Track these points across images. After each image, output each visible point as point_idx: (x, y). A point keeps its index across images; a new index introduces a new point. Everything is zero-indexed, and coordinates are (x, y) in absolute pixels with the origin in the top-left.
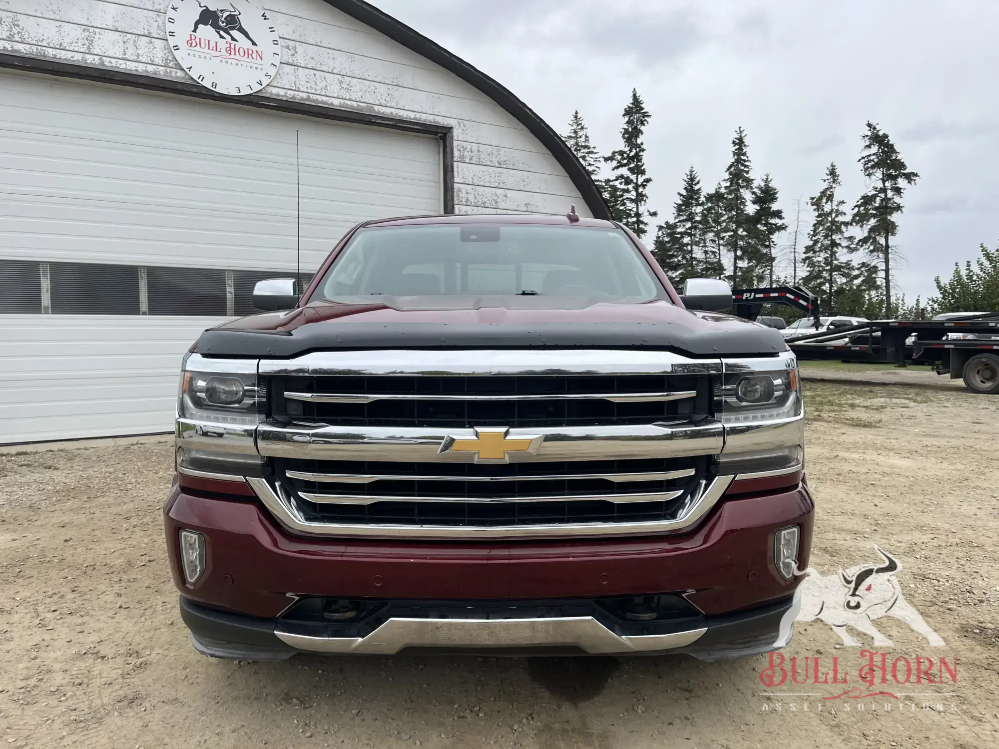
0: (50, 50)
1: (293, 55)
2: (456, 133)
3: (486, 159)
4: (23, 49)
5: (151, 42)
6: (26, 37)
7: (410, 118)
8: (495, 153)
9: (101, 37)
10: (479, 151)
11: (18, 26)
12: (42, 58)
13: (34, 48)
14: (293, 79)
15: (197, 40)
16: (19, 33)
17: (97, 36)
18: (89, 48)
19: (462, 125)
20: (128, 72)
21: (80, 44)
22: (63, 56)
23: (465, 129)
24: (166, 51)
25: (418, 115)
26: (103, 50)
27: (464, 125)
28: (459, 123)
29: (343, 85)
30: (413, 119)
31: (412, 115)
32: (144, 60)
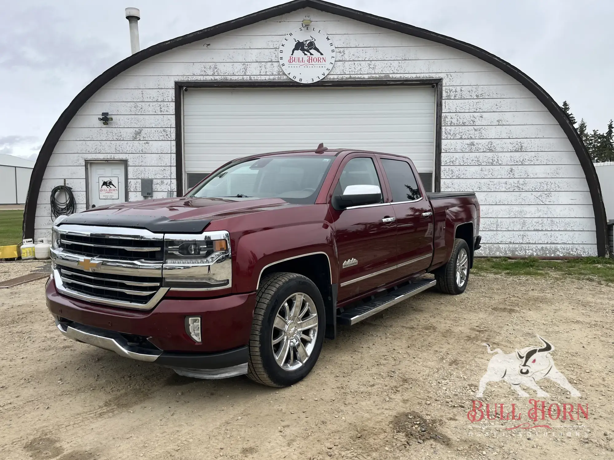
0: (229, 77)
1: (342, 56)
2: (444, 82)
3: (467, 95)
4: (218, 78)
5: (272, 64)
6: (219, 72)
7: (413, 78)
8: (474, 90)
9: (250, 66)
10: (461, 90)
11: (216, 68)
12: (226, 81)
13: (223, 77)
14: (343, 68)
15: (293, 59)
16: (217, 71)
17: (249, 66)
18: (245, 73)
19: (449, 76)
20: (261, 81)
21: (241, 72)
22: (235, 78)
23: (451, 78)
24: (279, 67)
25: (418, 75)
26: (251, 72)
27: (451, 76)
28: (447, 75)
29: (370, 66)
30: (415, 78)
31: (414, 76)
32: (268, 74)
